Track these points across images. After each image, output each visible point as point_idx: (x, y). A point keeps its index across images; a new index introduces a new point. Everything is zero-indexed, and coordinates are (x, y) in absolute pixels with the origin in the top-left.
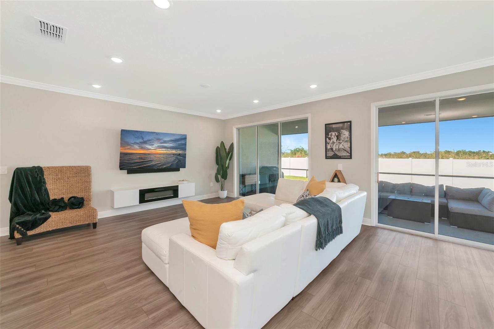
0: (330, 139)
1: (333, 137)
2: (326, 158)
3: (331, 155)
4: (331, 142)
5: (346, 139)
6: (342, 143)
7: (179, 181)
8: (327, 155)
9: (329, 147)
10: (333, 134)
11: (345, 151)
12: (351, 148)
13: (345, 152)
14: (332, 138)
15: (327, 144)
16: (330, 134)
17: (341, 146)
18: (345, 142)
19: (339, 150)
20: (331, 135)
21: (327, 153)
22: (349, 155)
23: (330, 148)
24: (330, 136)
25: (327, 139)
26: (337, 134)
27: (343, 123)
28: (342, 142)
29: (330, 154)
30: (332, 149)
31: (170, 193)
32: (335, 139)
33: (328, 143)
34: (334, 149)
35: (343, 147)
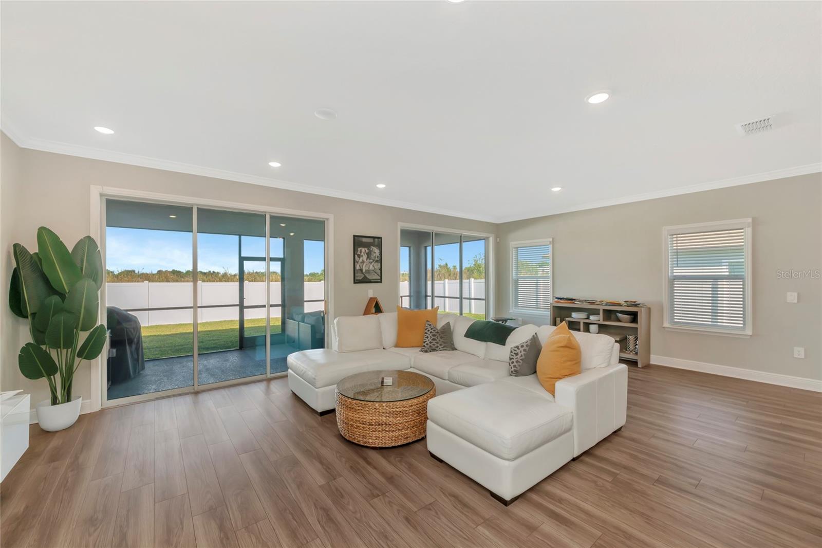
0: (359, 256)
1: (362, 254)
2: (355, 282)
3: (360, 278)
4: (361, 260)
5: (377, 259)
6: (373, 263)
8: (356, 278)
9: (358, 267)
10: (363, 250)
11: (376, 273)
12: (381, 269)
13: (376, 274)
14: (362, 256)
15: (356, 263)
16: (359, 249)
17: (371, 267)
18: (376, 262)
19: (368, 271)
20: (361, 252)
21: (356, 275)
22: (379, 278)
23: (360, 268)
24: (359, 253)
25: (356, 256)
26: (367, 251)
27: (374, 238)
28: (372, 262)
29: (360, 277)
30: (361, 270)
32: (365, 257)
33: (358, 262)
34: (364, 271)
35: (373, 268)
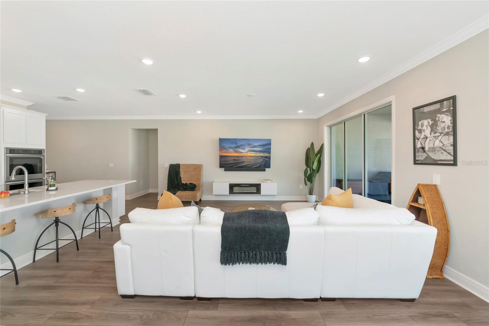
0: (420, 131)
1: (424, 128)
2: (415, 163)
3: (422, 159)
4: (422, 136)
5: (446, 130)
6: (440, 137)
7: (265, 180)
8: (417, 159)
9: (419, 145)
10: (426, 122)
11: (445, 151)
12: (455, 145)
13: (445, 153)
14: (424, 130)
15: (417, 140)
16: (420, 123)
17: (437, 143)
18: (445, 135)
19: (433, 149)
20: (422, 125)
21: (417, 154)
22: (452, 158)
23: (421, 146)
24: (420, 128)
25: (417, 132)
26: (431, 123)
27: (441, 101)
28: (438, 136)
29: (421, 156)
30: (423, 148)
31: (254, 189)
32: (427, 132)
33: (418, 139)
34: (427, 149)
35: (441, 145)
